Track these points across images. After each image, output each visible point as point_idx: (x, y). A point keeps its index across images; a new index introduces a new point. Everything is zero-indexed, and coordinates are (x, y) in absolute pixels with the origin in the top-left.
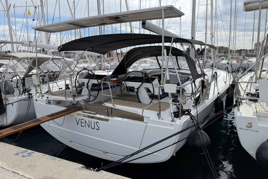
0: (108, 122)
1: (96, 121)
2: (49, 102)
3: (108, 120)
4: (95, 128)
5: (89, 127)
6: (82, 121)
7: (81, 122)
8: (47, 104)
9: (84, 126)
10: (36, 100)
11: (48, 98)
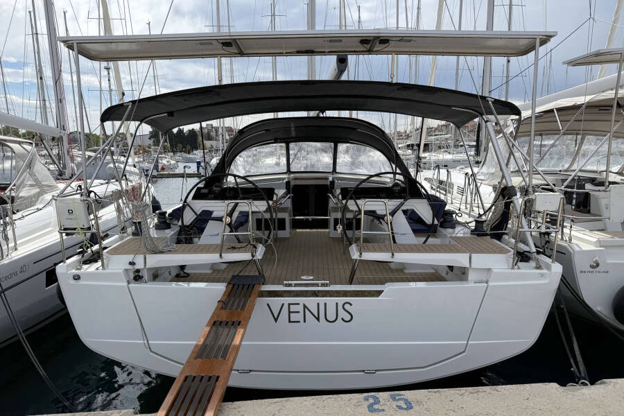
0: (379, 298)
1: (342, 300)
2: (138, 277)
3: (379, 293)
4: (339, 319)
5: (318, 319)
6: (293, 308)
7: (290, 312)
8: (129, 283)
9: (302, 320)
10: (77, 278)
11: (132, 263)
